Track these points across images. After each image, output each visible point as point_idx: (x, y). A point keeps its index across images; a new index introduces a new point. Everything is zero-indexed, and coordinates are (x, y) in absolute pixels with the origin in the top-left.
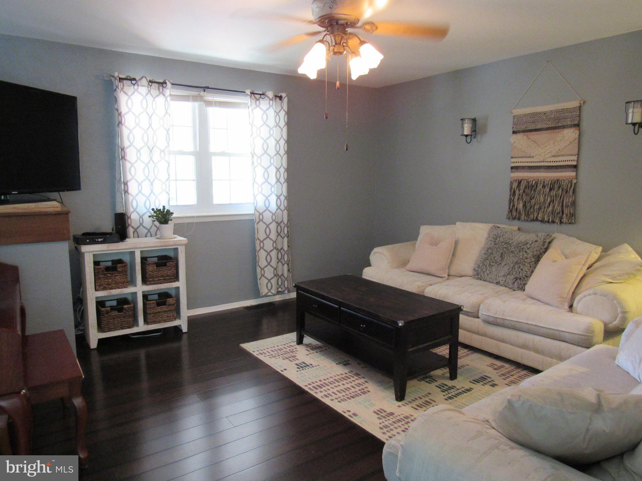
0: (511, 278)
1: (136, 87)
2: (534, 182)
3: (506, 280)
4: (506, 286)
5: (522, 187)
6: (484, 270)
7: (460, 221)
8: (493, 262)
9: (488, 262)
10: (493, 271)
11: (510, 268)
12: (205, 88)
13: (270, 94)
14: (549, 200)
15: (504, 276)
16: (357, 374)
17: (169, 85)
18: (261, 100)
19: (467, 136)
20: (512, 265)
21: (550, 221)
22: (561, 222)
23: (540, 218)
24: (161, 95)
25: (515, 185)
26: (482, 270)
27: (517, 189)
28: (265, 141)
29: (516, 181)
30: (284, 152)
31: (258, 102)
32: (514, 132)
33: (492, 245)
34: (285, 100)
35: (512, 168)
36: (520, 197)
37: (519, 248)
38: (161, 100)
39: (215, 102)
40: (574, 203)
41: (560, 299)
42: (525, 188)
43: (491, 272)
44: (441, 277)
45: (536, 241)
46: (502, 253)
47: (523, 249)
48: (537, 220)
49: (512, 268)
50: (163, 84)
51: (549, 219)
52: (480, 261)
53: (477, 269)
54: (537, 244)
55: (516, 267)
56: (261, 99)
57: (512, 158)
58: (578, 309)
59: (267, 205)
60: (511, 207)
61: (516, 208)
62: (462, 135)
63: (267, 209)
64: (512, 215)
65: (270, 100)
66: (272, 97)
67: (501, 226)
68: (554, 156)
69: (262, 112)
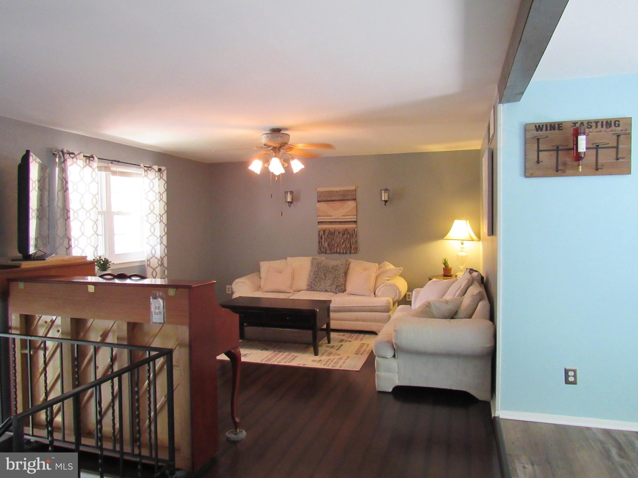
0: (334, 287)
1: (75, 160)
2: (333, 231)
3: (331, 288)
4: (331, 292)
5: (326, 234)
6: (315, 284)
7: (290, 256)
8: (320, 279)
9: (318, 279)
10: (322, 284)
12: (112, 161)
13: (156, 168)
14: (343, 241)
15: (329, 286)
16: (281, 352)
17: (96, 159)
19: (289, 202)
20: (333, 279)
21: (344, 252)
22: (350, 253)
23: (338, 251)
24: (88, 167)
25: (322, 233)
26: (314, 284)
27: (323, 235)
28: (152, 203)
29: (322, 230)
30: (164, 212)
31: (146, 172)
32: (318, 201)
33: (317, 269)
34: (165, 173)
35: (319, 222)
36: (326, 240)
37: (334, 269)
38: (88, 170)
39: (118, 172)
40: (356, 241)
41: (369, 291)
42: (328, 234)
43: (320, 285)
44: (289, 293)
45: (342, 264)
46: (325, 273)
47: (336, 269)
48: (336, 252)
49: (333, 281)
50: (89, 158)
52: (312, 279)
53: (311, 284)
54: (343, 265)
55: (335, 280)
56: (148, 171)
57: (318, 216)
58: (379, 295)
59: (153, 253)
60: (320, 246)
61: (324, 246)
62: (286, 202)
63: (154, 256)
64: (322, 251)
65: (156, 172)
66: (157, 170)
67: (317, 257)
68: (343, 216)
69: (150, 181)
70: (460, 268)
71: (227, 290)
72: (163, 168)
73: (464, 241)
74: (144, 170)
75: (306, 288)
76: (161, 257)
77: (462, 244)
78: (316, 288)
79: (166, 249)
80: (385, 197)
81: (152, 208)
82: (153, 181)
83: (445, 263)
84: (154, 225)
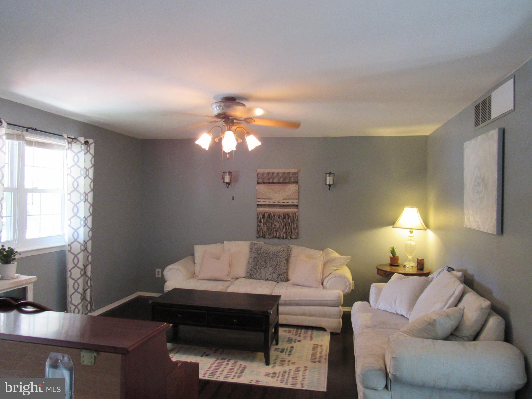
0: (275, 276)
2: (273, 214)
3: (272, 277)
4: (273, 281)
5: (266, 217)
6: (255, 272)
7: (227, 240)
8: (261, 266)
9: (258, 267)
10: (263, 272)
11: (273, 269)
12: (28, 129)
13: (82, 140)
14: (283, 225)
15: (270, 274)
17: (4, 124)
18: (73, 144)
19: (227, 183)
20: (274, 267)
21: (284, 237)
22: (291, 238)
23: (277, 236)
25: (261, 216)
26: (254, 272)
27: (262, 218)
28: (76, 180)
29: (261, 213)
30: (90, 190)
31: (70, 145)
32: (258, 183)
33: (256, 255)
34: (93, 146)
35: (258, 205)
36: (265, 224)
37: (275, 256)
40: (297, 227)
41: (317, 283)
42: (268, 218)
43: (261, 273)
44: (226, 281)
45: (284, 251)
46: (265, 260)
47: (278, 256)
48: (276, 237)
49: (275, 269)
51: (284, 236)
52: (251, 266)
53: (250, 272)
55: (277, 268)
57: (257, 199)
58: (327, 286)
59: (76, 237)
60: (259, 230)
61: (262, 231)
62: (224, 182)
63: (76, 240)
64: (260, 235)
65: (82, 144)
66: (83, 142)
67: (255, 242)
68: (284, 199)
69: (74, 154)
70: (408, 257)
71: (157, 273)
72: (91, 141)
73: (413, 230)
74: (68, 141)
75: (244, 275)
76: (84, 241)
77: (411, 232)
78: (256, 277)
79: (91, 232)
80: (329, 181)
81: (76, 185)
82: (78, 154)
83: (393, 252)
84: (78, 205)
